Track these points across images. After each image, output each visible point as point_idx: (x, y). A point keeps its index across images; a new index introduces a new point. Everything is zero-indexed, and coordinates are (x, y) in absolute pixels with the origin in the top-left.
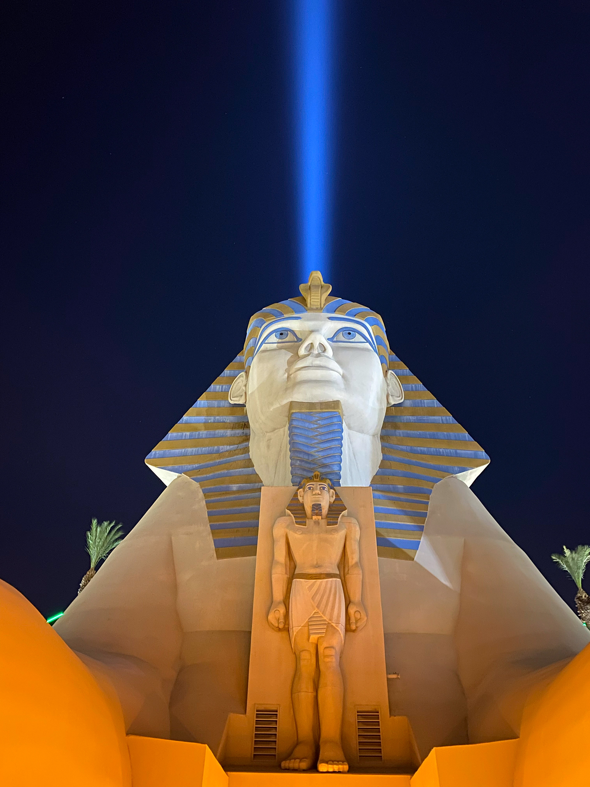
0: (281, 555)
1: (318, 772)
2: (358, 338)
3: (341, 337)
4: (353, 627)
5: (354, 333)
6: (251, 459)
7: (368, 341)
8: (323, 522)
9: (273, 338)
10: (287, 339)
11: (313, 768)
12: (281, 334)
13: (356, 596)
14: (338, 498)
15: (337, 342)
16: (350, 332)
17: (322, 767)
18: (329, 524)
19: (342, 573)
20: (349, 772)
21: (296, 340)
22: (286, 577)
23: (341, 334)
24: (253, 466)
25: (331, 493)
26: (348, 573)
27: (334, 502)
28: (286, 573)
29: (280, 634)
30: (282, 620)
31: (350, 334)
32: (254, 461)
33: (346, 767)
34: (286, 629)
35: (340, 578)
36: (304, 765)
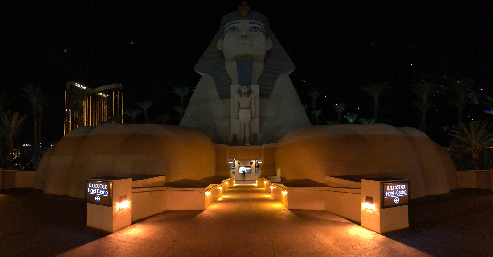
0: (236, 103)
1: (245, 145)
2: (259, 30)
3: (253, 30)
4: (253, 118)
5: (257, 28)
8: (247, 96)
9: (230, 30)
10: (235, 31)
11: (244, 144)
12: (233, 29)
13: (253, 112)
15: (251, 31)
16: (255, 28)
17: (246, 145)
18: (248, 96)
20: (251, 145)
21: (238, 31)
24: (226, 71)
26: (252, 107)
27: (249, 90)
28: (238, 107)
30: (237, 117)
33: (250, 144)
34: (238, 119)
35: (250, 108)
36: (242, 144)
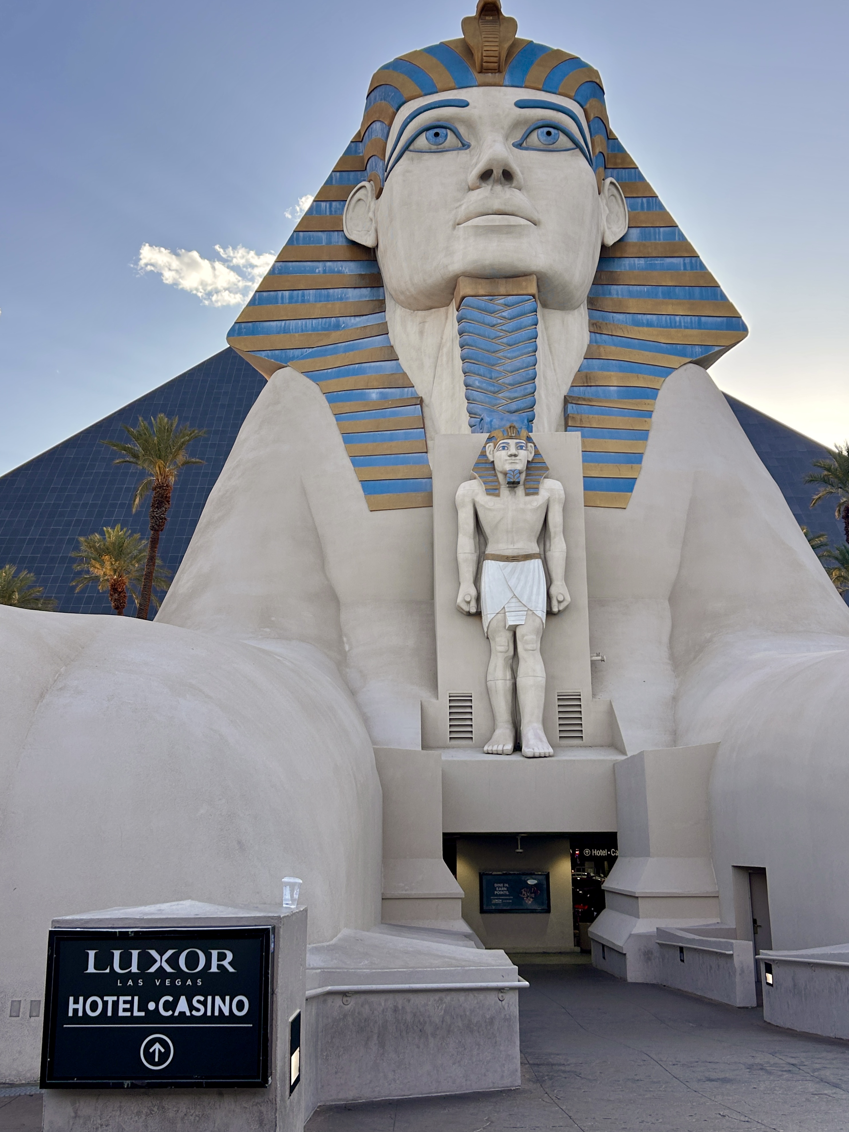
0: (467, 529)
2: (563, 141)
3: (535, 139)
4: (555, 609)
5: (556, 131)
6: (392, 347)
7: (577, 145)
8: (521, 491)
9: (423, 141)
10: (447, 144)
12: (437, 135)
13: (558, 575)
14: (537, 454)
15: (527, 149)
16: (549, 131)
19: (542, 553)
21: (460, 145)
22: (474, 557)
23: (534, 136)
25: (529, 448)
26: (550, 551)
27: (533, 460)
28: (476, 552)
29: (471, 620)
30: (473, 605)
31: (549, 133)
32: (400, 351)
35: (541, 558)
